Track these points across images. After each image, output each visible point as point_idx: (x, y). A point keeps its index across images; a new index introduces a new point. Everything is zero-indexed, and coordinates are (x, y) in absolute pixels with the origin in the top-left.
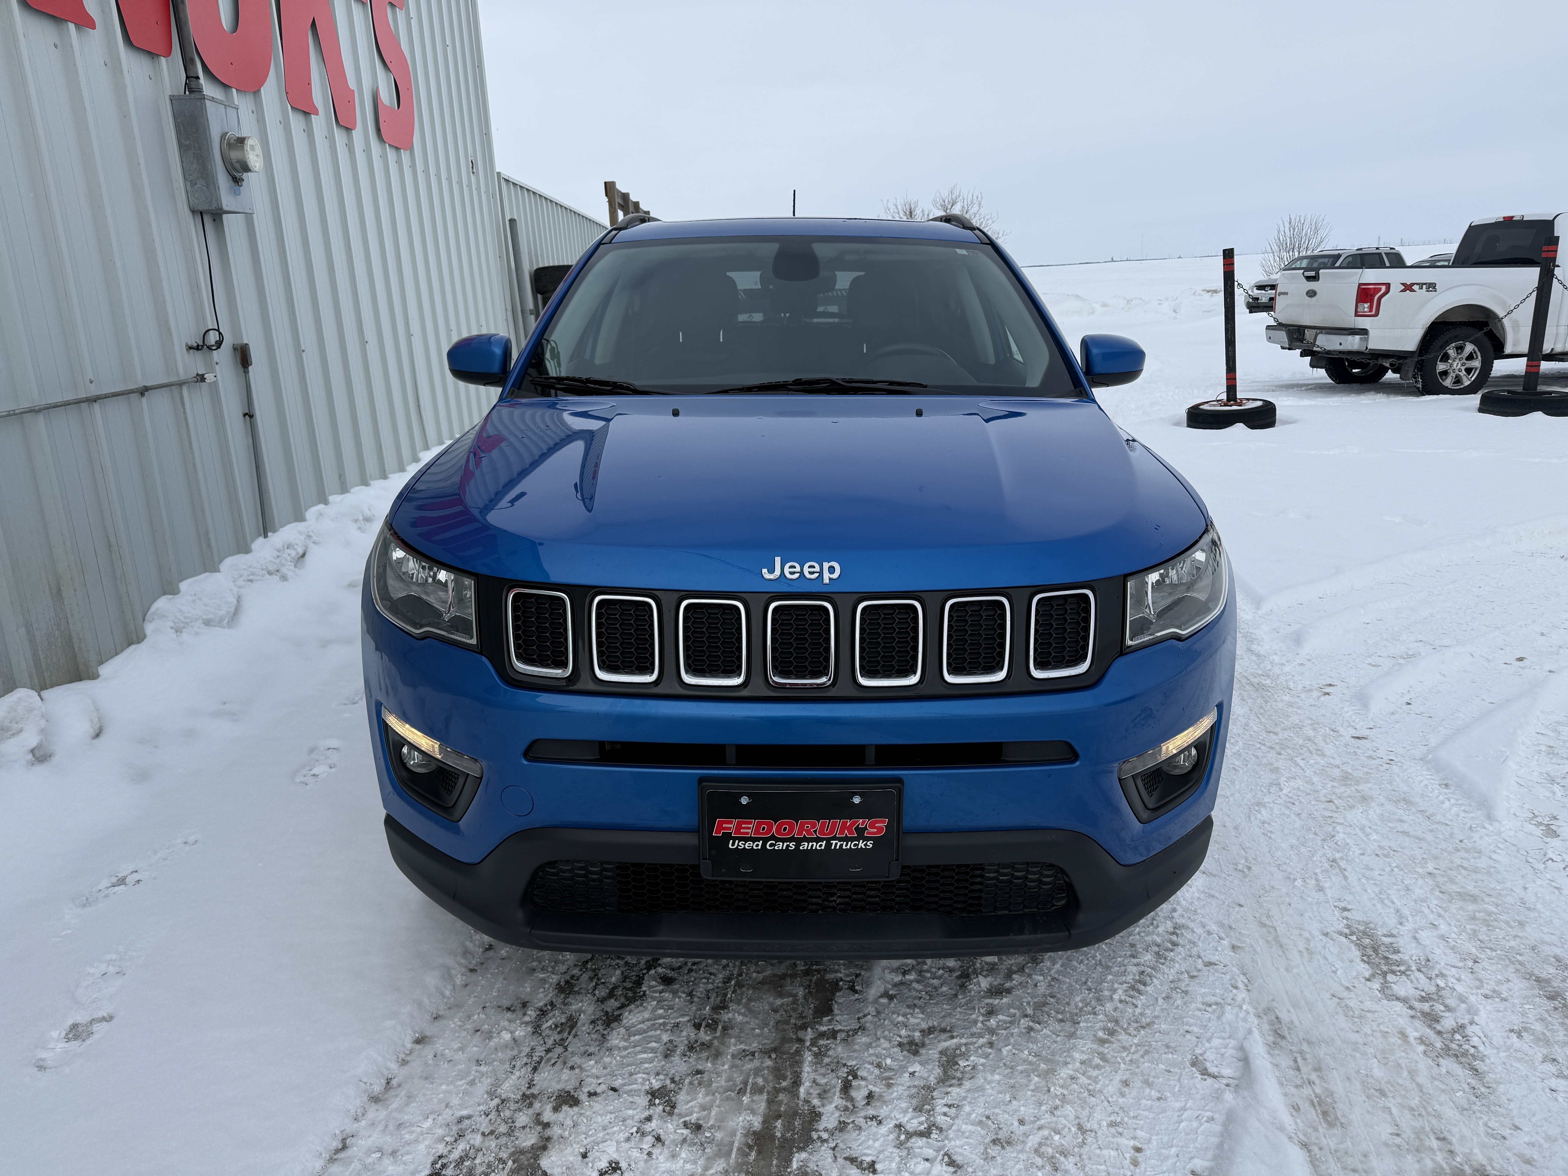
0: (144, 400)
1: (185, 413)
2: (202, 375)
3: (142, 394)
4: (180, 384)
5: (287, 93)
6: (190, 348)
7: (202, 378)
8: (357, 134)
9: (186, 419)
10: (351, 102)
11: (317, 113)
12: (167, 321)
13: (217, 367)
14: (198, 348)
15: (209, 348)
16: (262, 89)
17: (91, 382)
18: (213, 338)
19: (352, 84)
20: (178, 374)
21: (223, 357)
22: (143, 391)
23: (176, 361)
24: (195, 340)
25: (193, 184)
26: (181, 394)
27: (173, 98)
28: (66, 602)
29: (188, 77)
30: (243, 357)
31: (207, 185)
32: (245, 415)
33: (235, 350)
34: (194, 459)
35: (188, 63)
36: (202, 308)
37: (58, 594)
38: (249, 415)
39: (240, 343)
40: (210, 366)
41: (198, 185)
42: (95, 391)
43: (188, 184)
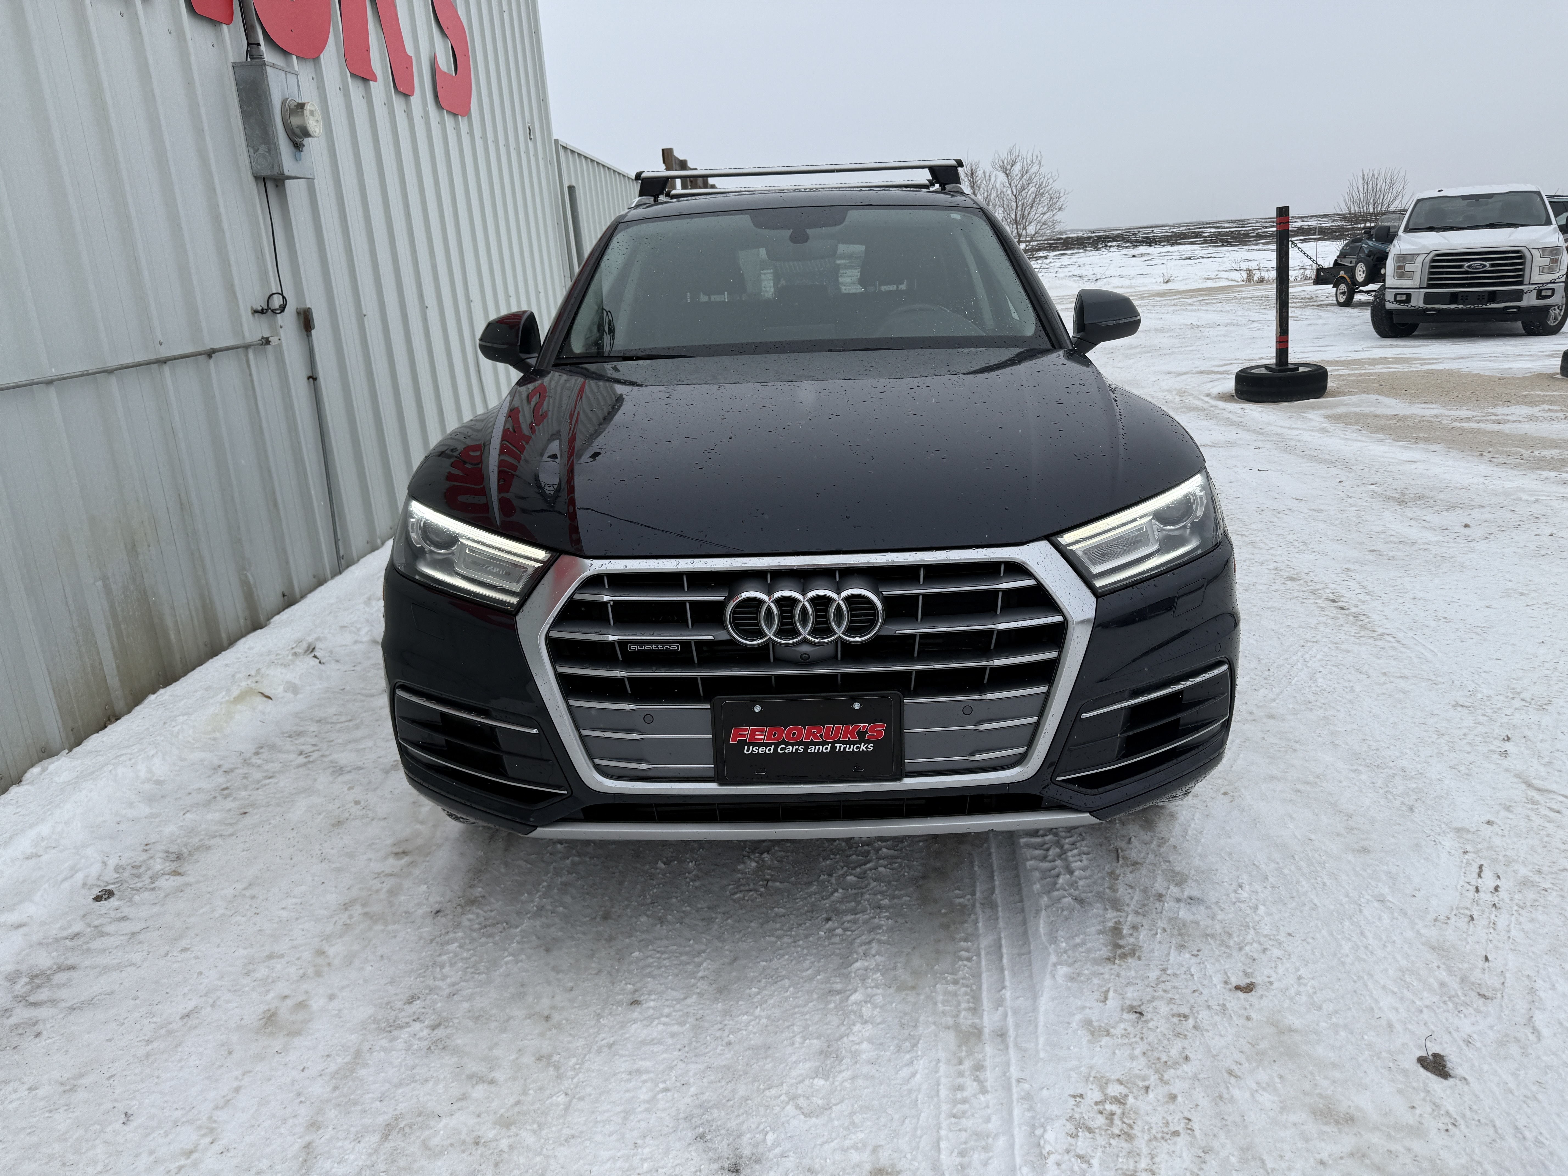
0: (212, 361)
1: (251, 375)
2: (267, 339)
3: (210, 356)
4: (247, 347)
5: (346, 60)
6: (255, 312)
7: (267, 341)
8: (415, 100)
9: (252, 381)
10: (409, 67)
11: (376, 80)
12: (232, 285)
13: (282, 331)
14: (262, 312)
15: (274, 311)
16: (322, 56)
17: (161, 344)
18: (277, 302)
19: (410, 50)
20: (244, 337)
21: (288, 321)
22: (210, 354)
23: (242, 324)
24: (260, 304)
25: (256, 151)
26: (247, 356)
27: (235, 66)
28: (141, 557)
29: (249, 44)
30: (306, 321)
31: (269, 151)
32: (309, 378)
33: (298, 313)
34: (260, 420)
35: (249, 31)
36: (266, 273)
37: (133, 549)
38: (313, 378)
39: (303, 306)
40: (275, 329)
41: (260, 151)
42: (164, 353)
43: (251, 150)
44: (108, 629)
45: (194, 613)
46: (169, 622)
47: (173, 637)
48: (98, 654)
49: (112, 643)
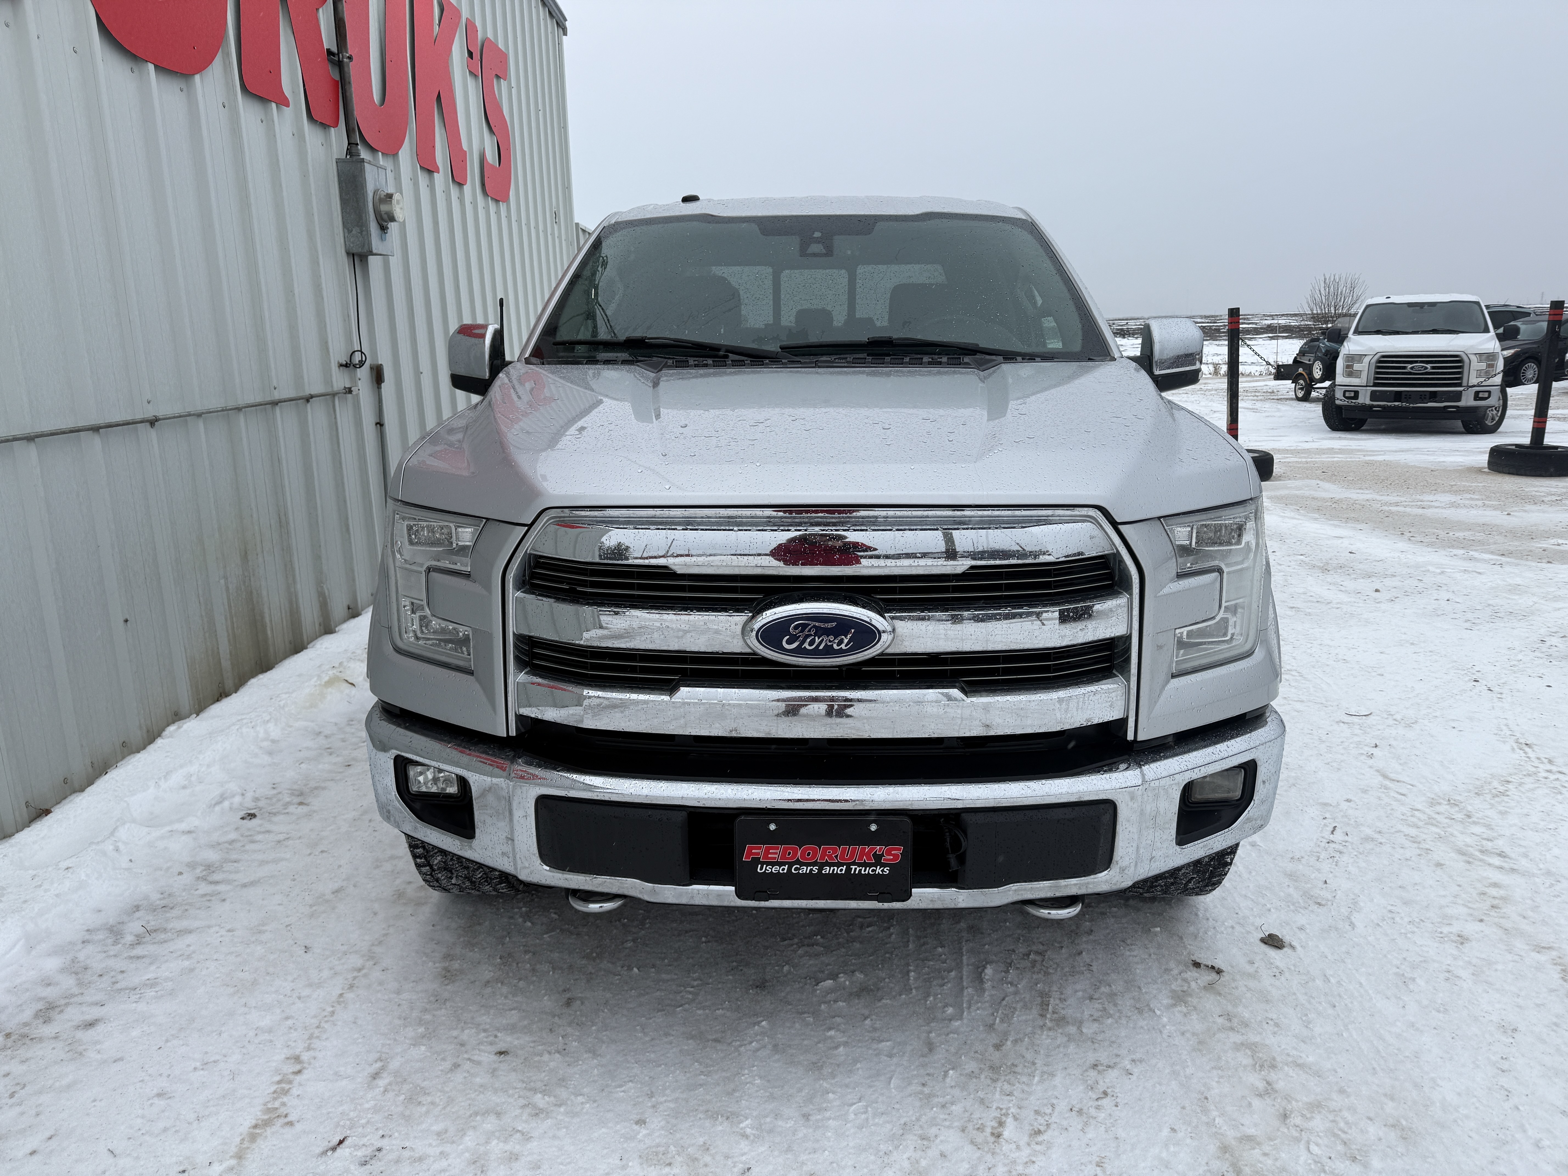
0: (309, 405)
1: (335, 418)
2: (350, 388)
3: (308, 401)
4: (334, 395)
6: (341, 365)
7: (350, 391)
8: (467, 188)
9: (336, 423)
12: (327, 342)
13: (359, 382)
14: (346, 366)
15: (355, 366)
17: (275, 388)
18: (357, 357)
20: (332, 386)
21: (363, 373)
22: (308, 399)
23: (331, 375)
24: (344, 359)
25: (350, 231)
26: (334, 402)
27: (338, 161)
28: (250, 563)
29: (349, 144)
30: (378, 375)
31: (361, 232)
32: (377, 424)
33: (371, 368)
34: (340, 456)
35: (349, 132)
36: (351, 332)
37: (245, 557)
38: (380, 424)
39: (375, 363)
40: (354, 380)
41: (354, 232)
42: (277, 396)
43: (346, 231)
44: (226, 620)
45: (284, 615)
46: (267, 620)
47: (269, 632)
48: (217, 640)
49: (227, 631)
